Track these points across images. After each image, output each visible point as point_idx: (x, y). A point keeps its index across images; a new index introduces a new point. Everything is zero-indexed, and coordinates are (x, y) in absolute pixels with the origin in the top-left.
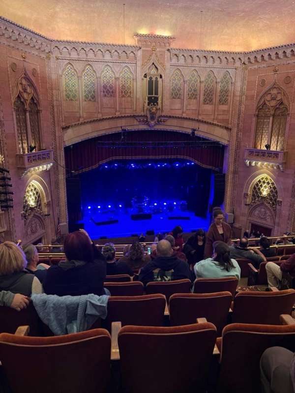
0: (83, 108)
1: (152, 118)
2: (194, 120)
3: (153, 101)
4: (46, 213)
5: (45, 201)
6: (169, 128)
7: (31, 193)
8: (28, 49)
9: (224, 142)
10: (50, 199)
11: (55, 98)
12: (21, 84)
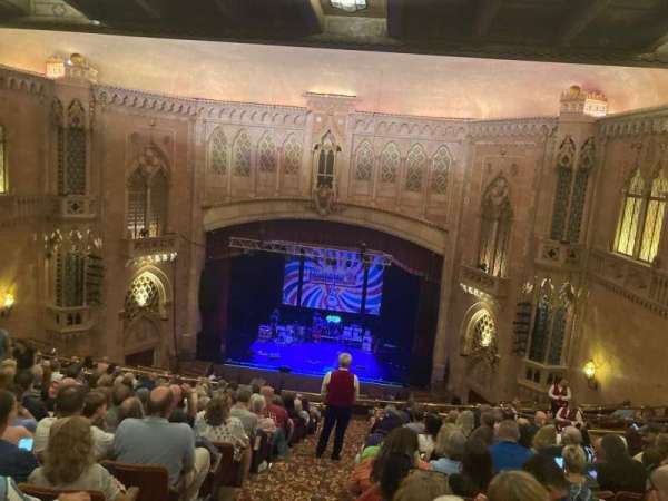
0: (231, 182)
1: (323, 205)
2: (387, 212)
3: (325, 181)
4: (164, 317)
5: (165, 300)
6: (349, 221)
7: (143, 288)
8: (159, 115)
9: (438, 250)
10: (172, 299)
11: (196, 169)
12: (145, 155)
